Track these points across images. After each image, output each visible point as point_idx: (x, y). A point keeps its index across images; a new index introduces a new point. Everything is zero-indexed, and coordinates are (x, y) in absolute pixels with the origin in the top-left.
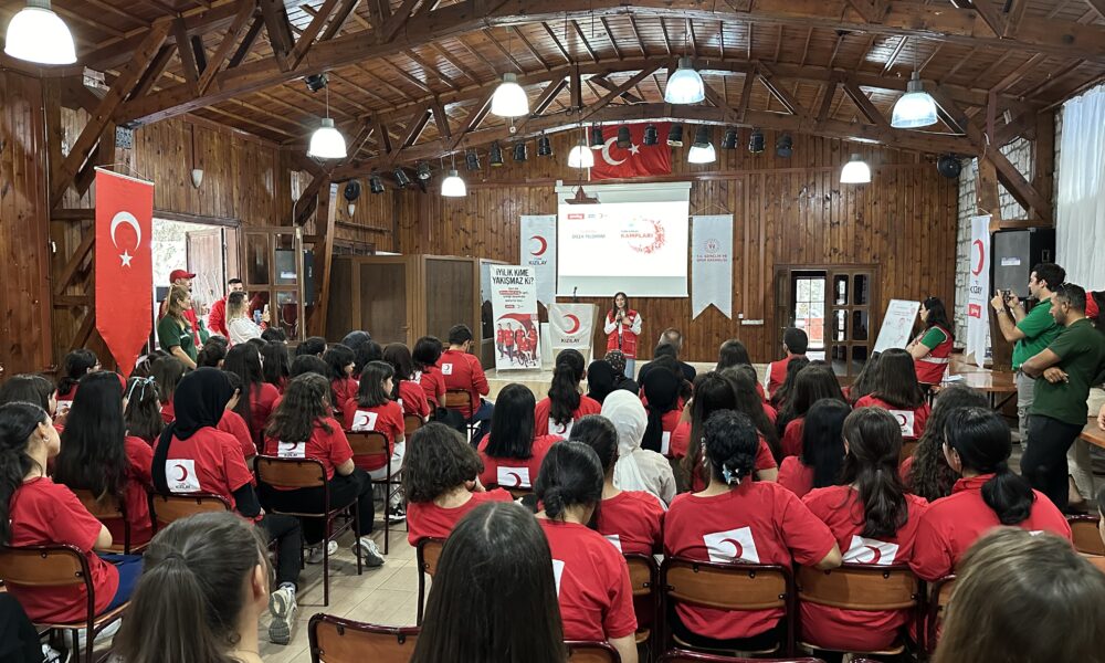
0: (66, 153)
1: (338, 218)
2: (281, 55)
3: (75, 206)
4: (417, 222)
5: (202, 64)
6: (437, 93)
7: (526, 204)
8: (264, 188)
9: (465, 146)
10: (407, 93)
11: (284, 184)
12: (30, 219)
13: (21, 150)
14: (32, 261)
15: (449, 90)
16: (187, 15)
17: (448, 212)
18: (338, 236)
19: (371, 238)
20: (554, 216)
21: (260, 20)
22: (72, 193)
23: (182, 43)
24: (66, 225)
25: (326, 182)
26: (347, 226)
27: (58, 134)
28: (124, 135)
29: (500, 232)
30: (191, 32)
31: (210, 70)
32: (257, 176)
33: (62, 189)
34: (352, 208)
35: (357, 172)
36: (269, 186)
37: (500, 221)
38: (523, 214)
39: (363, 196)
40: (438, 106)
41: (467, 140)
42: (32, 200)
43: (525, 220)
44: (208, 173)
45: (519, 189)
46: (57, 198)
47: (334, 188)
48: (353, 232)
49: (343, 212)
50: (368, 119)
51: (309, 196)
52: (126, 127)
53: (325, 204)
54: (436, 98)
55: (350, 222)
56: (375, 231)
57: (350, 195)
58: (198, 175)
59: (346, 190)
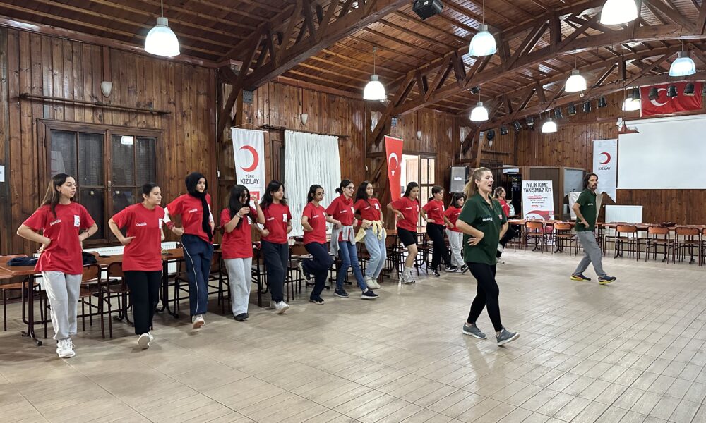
0: (372, 130)
1: (483, 148)
2: (460, 80)
3: (374, 152)
4: (529, 147)
5: (426, 89)
6: (538, 80)
7: (597, 134)
8: (447, 136)
9: (554, 106)
10: (521, 82)
11: (457, 134)
12: (360, 157)
13: (357, 130)
14: (360, 175)
15: (545, 78)
16: (421, 68)
17: (547, 141)
18: (483, 158)
19: (501, 158)
20: (616, 140)
21: (451, 66)
22: (374, 146)
23: (418, 80)
24: (371, 159)
25: (478, 131)
26: (488, 153)
27: (369, 122)
28: (394, 121)
29: (579, 151)
30: (423, 75)
31: (430, 91)
32: (445, 131)
33: (371, 144)
34: (491, 143)
35: (494, 125)
36: (450, 135)
37: (580, 145)
38: (595, 139)
39: (497, 136)
40: (539, 86)
41: (555, 103)
42: (360, 150)
43: (596, 143)
44: (424, 132)
45: (593, 125)
46: (369, 148)
47: (482, 134)
48: (491, 156)
49: (486, 145)
50: (500, 97)
51: (469, 139)
52: (395, 118)
53: (476, 142)
54: (538, 83)
55: (489, 150)
56: (503, 154)
57: (490, 137)
58: (419, 134)
59: (488, 135)
